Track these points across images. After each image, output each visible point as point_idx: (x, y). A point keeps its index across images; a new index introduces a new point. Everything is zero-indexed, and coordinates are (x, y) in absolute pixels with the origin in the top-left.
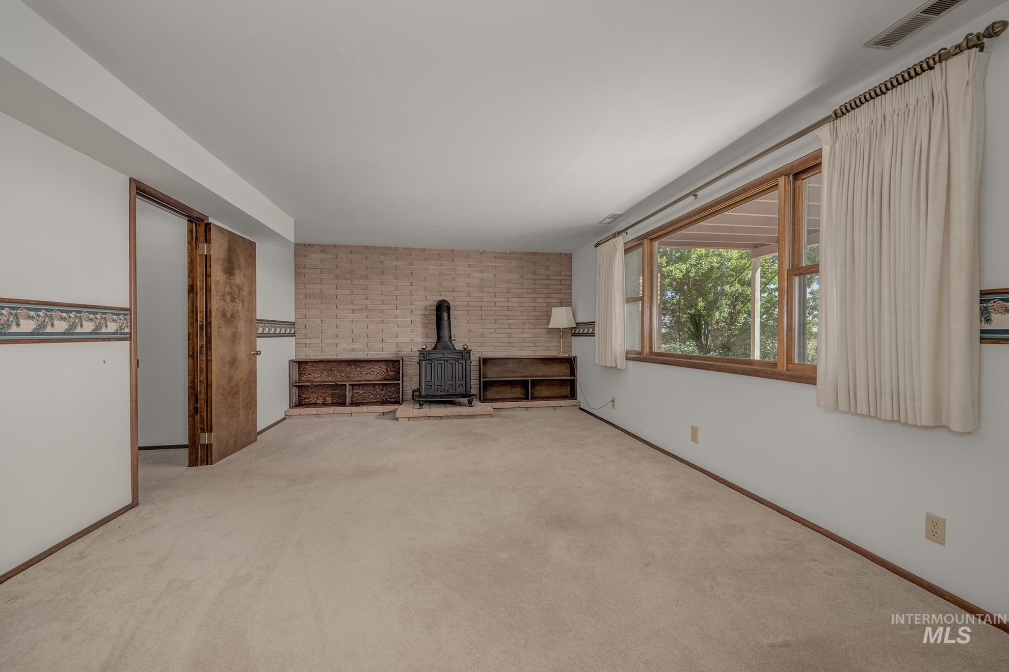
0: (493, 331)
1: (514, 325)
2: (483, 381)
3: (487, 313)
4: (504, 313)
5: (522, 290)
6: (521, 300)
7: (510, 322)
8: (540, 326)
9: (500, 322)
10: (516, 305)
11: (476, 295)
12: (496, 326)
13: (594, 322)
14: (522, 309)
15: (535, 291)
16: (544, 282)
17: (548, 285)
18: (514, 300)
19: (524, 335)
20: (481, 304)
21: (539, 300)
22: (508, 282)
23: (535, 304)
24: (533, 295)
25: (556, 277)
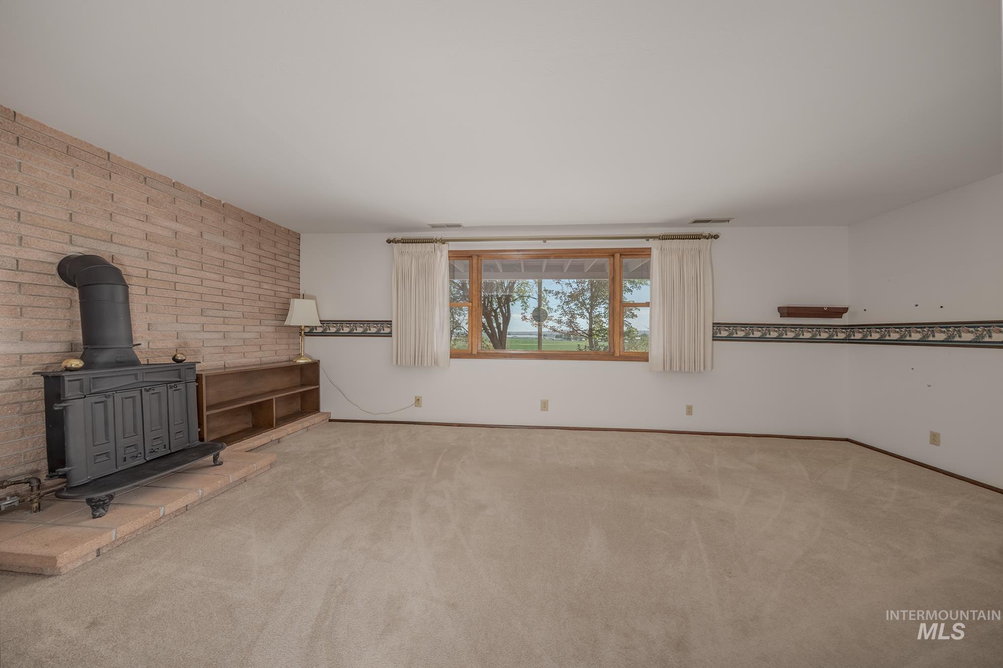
0: (198, 328)
1: (232, 320)
2: (207, 416)
3: (186, 295)
4: (217, 299)
5: (242, 268)
6: (241, 281)
7: (227, 314)
8: (266, 322)
9: (210, 313)
10: (235, 288)
11: (165, 260)
12: (203, 320)
13: (391, 321)
14: (242, 295)
15: (259, 272)
16: (271, 262)
17: (275, 267)
18: (232, 280)
19: (246, 335)
20: (174, 278)
21: (265, 286)
22: (223, 249)
23: (261, 291)
24: (258, 278)
25: (284, 259)
